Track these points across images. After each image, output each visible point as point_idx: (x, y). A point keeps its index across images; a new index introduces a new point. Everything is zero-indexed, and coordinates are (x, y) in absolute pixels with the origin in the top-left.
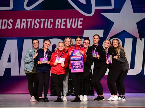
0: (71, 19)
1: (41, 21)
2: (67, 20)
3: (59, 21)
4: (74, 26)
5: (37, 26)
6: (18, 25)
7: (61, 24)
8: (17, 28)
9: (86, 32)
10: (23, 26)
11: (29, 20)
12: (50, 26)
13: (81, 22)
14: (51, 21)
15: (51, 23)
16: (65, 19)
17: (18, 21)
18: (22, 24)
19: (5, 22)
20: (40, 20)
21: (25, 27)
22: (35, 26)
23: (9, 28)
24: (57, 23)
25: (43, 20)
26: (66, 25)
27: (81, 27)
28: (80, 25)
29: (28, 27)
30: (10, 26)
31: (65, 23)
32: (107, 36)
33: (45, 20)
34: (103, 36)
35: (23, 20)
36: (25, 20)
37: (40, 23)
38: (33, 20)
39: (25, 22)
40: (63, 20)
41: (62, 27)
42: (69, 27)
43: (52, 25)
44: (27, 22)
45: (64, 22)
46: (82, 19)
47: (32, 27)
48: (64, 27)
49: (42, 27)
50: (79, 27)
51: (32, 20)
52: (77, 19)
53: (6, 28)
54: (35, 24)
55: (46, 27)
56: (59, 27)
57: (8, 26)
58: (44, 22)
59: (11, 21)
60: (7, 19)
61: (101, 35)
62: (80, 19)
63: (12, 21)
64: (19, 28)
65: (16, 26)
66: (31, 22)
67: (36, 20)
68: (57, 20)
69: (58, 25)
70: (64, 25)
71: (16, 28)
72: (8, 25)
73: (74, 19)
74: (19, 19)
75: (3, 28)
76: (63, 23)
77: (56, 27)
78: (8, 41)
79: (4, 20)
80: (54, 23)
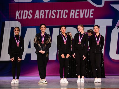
0: (84, 10)
1: (58, 12)
2: (80, 10)
3: (73, 12)
4: (87, 16)
5: (53, 16)
6: (37, 15)
7: (75, 14)
8: (37, 18)
9: (97, 21)
10: (42, 16)
11: (47, 11)
12: (65, 16)
13: (92, 12)
14: (66, 12)
15: (66, 14)
16: (79, 10)
17: (37, 11)
18: (41, 14)
19: (26, 12)
20: (56, 11)
21: (43, 18)
22: (52, 16)
23: (29, 18)
24: (71, 14)
25: (59, 11)
26: (79, 15)
27: (92, 17)
28: (92, 15)
29: (46, 17)
30: (30, 17)
31: (78, 14)
32: (116, 25)
33: (61, 11)
34: (112, 25)
35: (41, 11)
36: (43, 11)
37: (56, 14)
38: (51, 11)
39: (43, 13)
40: (77, 10)
41: (76, 17)
42: (82, 16)
43: (67, 16)
44: (45, 12)
45: (77, 12)
46: (93, 10)
47: (50, 17)
48: (78, 17)
49: (58, 17)
50: (91, 17)
51: (49, 11)
52: (89, 10)
53: (26, 18)
54: (52, 14)
55: (61, 17)
56: (73, 17)
57: (29, 17)
58: (60, 12)
59: (30, 12)
60: (27, 10)
61: (110, 24)
62: (91, 10)
63: (32, 12)
64: (38, 18)
65: (36, 16)
66: (49, 12)
67: (53, 11)
68: (72, 10)
69: (72, 15)
70: (77, 15)
71: (35, 18)
72: (28, 15)
73: (86, 10)
74: (38, 10)
75: (24, 18)
76: (77, 14)
77: (71, 17)
78: (28, 29)
79: (25, 11)
80: (68, 14)
